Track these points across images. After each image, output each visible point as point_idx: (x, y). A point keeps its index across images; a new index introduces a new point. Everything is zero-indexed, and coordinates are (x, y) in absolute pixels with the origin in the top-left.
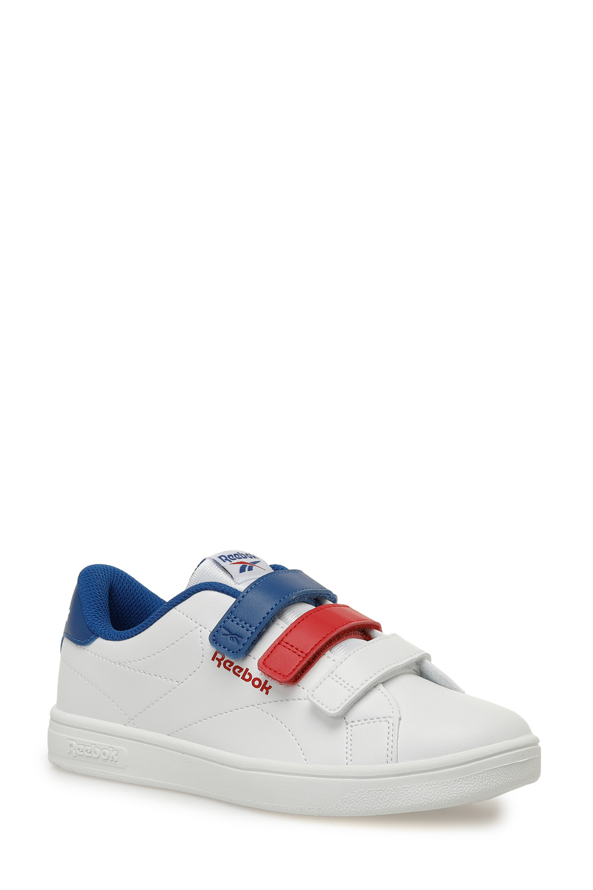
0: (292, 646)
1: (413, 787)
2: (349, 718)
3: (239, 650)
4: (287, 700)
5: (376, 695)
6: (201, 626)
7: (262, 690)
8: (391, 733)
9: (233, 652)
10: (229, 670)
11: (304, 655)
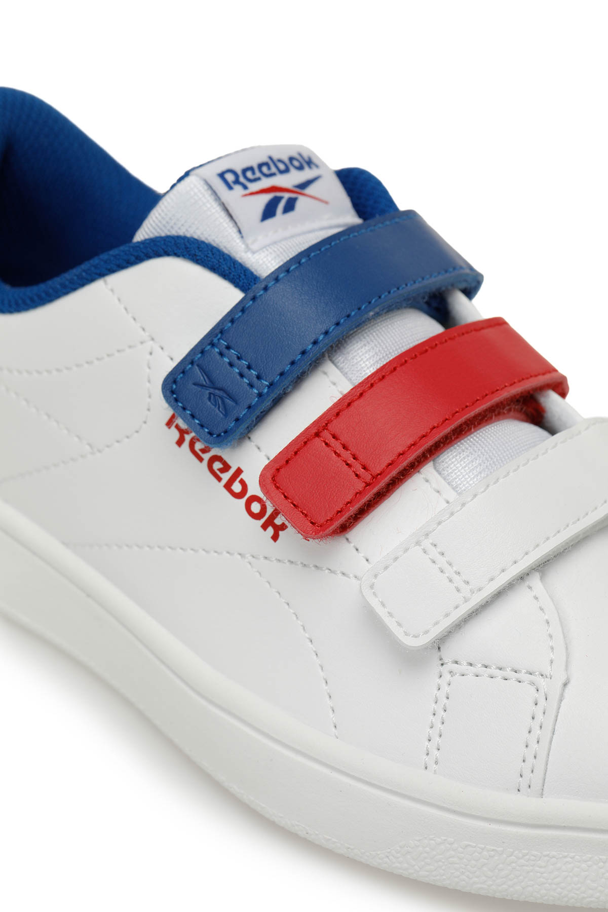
0: (345, 447)
1: (569, 859)
2: (451, 651)
3: (226, 432)
4: (316, 566)
5: (521, 600)
6: (153, 339)
7: (264, 527)
8: (540, 717)
9: (211, 434)
10: (201, 459)
11: (368, 478)
